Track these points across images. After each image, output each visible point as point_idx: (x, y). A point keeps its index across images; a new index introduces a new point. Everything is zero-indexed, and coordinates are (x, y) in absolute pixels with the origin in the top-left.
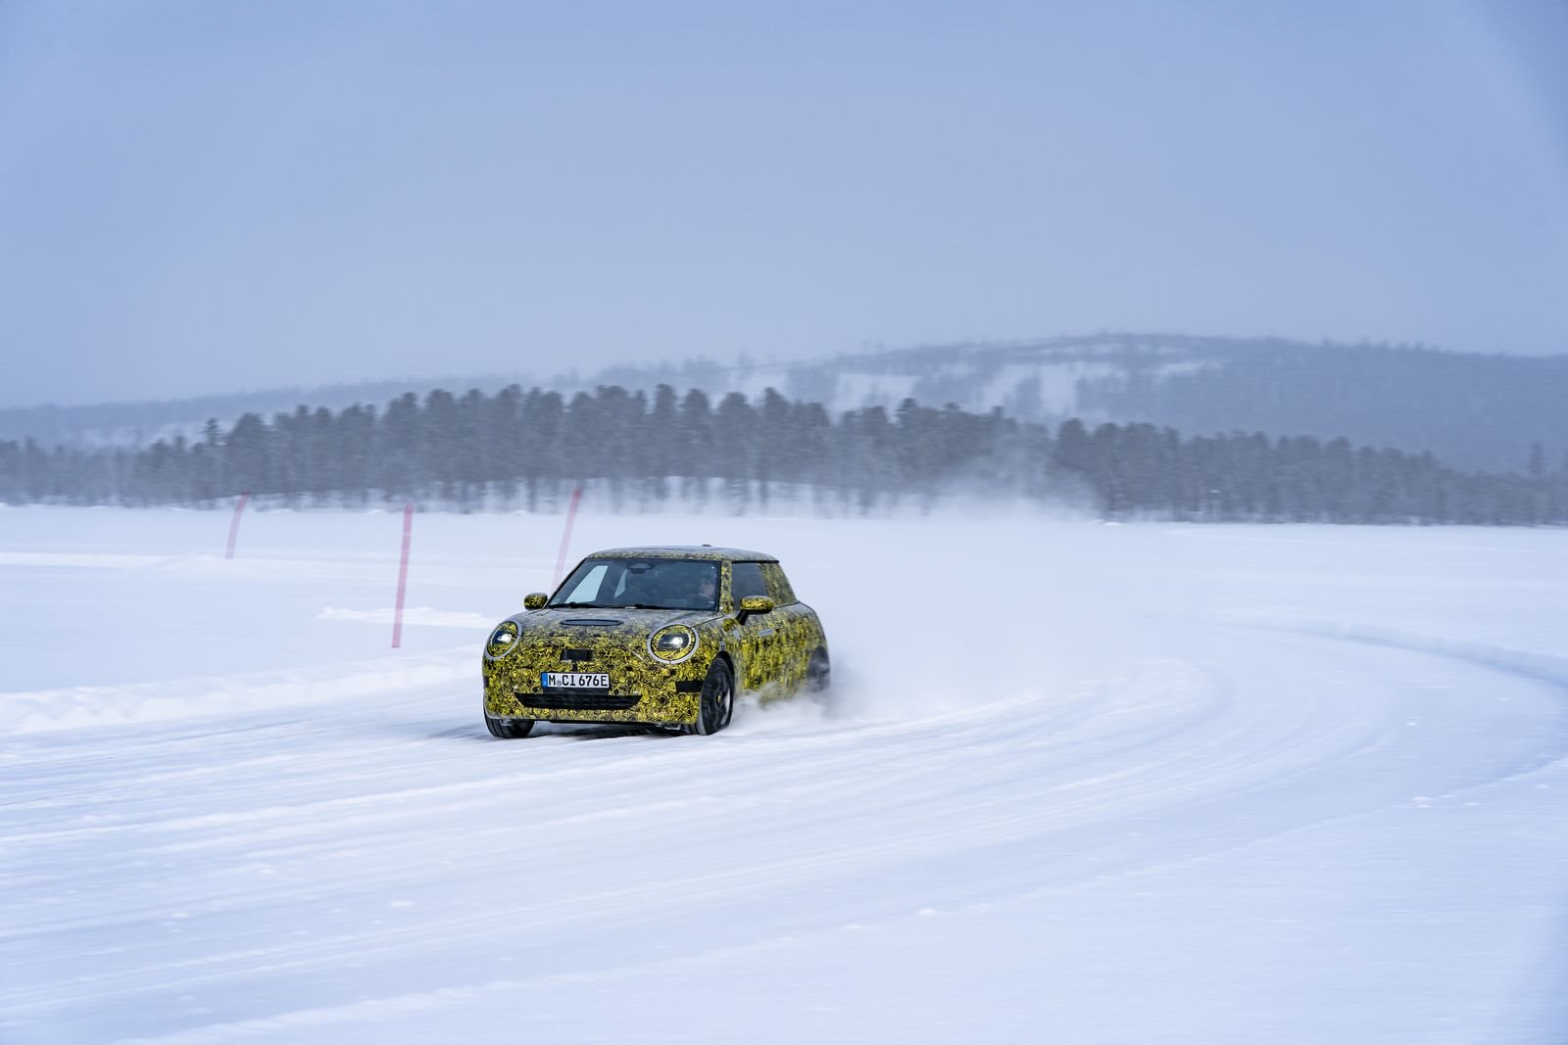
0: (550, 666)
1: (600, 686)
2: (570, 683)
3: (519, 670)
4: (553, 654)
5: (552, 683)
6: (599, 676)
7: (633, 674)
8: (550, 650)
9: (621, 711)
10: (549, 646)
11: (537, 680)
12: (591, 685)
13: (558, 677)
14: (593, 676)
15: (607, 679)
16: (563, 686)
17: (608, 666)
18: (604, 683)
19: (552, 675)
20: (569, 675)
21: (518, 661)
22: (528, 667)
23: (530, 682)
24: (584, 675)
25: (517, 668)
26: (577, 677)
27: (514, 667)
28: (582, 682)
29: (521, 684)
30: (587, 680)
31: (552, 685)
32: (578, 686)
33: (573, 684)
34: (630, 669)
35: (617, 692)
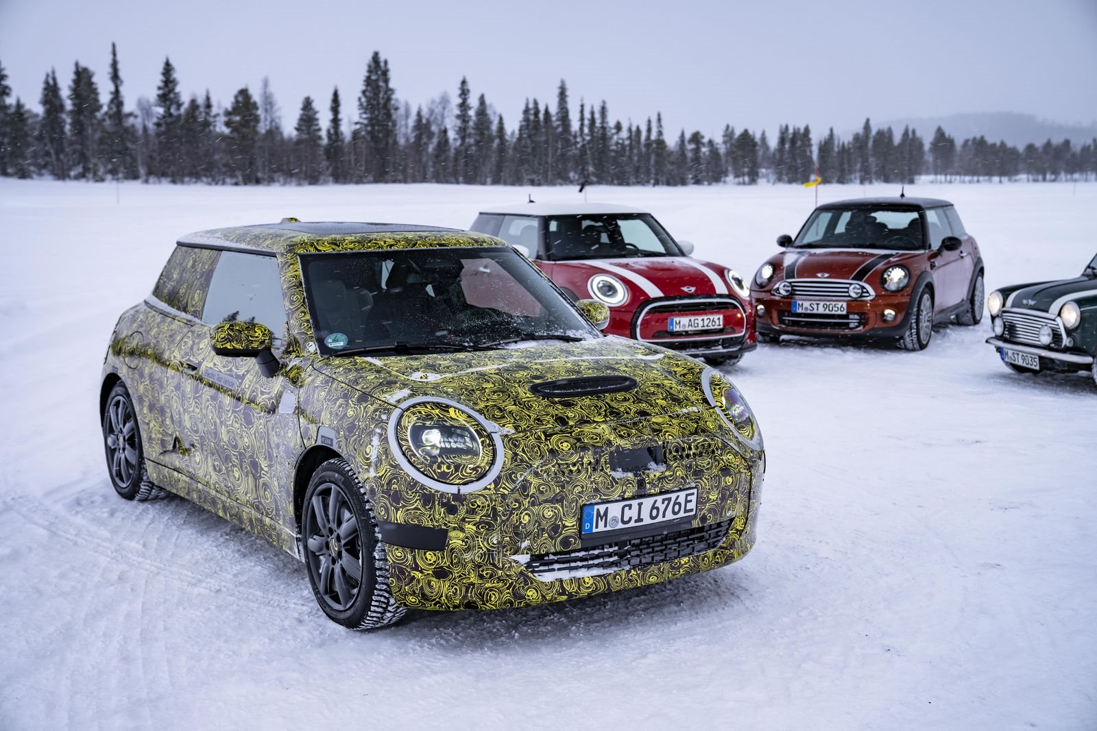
0: (596, 490)
1: (682, 514)
2: (635, 517)
3: (535, 509)
4: (595, 466)
5: (601, 524)
6: (682, 495)
7: (729, 480)
8: (588, 457)
9: (710, 553)
10: (584, 448)
11: (570, 522)
12: (670, 516)
13: (615, 510)
14: (673, 496)
15: (694, 498)
16: (620, 526)
17: (695, 474)
18: (690, 506)
19: (602, 508)
20: (635, 503)
21: (532, 491)
22: (553, 501)
23: (555, 529)
24: (660, 498)
25: (533, 504)
26: (647, 503)
27: (526, 502)
28: (654, 513)
29: (538, 536)
30: (662, 508)
31: (601, 528)
32: (647, 521)
33: (639, 520)
34: (726, 471)
35: (704, 519)
